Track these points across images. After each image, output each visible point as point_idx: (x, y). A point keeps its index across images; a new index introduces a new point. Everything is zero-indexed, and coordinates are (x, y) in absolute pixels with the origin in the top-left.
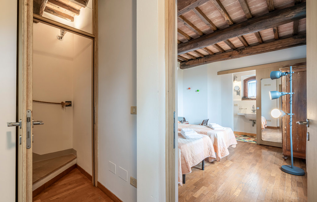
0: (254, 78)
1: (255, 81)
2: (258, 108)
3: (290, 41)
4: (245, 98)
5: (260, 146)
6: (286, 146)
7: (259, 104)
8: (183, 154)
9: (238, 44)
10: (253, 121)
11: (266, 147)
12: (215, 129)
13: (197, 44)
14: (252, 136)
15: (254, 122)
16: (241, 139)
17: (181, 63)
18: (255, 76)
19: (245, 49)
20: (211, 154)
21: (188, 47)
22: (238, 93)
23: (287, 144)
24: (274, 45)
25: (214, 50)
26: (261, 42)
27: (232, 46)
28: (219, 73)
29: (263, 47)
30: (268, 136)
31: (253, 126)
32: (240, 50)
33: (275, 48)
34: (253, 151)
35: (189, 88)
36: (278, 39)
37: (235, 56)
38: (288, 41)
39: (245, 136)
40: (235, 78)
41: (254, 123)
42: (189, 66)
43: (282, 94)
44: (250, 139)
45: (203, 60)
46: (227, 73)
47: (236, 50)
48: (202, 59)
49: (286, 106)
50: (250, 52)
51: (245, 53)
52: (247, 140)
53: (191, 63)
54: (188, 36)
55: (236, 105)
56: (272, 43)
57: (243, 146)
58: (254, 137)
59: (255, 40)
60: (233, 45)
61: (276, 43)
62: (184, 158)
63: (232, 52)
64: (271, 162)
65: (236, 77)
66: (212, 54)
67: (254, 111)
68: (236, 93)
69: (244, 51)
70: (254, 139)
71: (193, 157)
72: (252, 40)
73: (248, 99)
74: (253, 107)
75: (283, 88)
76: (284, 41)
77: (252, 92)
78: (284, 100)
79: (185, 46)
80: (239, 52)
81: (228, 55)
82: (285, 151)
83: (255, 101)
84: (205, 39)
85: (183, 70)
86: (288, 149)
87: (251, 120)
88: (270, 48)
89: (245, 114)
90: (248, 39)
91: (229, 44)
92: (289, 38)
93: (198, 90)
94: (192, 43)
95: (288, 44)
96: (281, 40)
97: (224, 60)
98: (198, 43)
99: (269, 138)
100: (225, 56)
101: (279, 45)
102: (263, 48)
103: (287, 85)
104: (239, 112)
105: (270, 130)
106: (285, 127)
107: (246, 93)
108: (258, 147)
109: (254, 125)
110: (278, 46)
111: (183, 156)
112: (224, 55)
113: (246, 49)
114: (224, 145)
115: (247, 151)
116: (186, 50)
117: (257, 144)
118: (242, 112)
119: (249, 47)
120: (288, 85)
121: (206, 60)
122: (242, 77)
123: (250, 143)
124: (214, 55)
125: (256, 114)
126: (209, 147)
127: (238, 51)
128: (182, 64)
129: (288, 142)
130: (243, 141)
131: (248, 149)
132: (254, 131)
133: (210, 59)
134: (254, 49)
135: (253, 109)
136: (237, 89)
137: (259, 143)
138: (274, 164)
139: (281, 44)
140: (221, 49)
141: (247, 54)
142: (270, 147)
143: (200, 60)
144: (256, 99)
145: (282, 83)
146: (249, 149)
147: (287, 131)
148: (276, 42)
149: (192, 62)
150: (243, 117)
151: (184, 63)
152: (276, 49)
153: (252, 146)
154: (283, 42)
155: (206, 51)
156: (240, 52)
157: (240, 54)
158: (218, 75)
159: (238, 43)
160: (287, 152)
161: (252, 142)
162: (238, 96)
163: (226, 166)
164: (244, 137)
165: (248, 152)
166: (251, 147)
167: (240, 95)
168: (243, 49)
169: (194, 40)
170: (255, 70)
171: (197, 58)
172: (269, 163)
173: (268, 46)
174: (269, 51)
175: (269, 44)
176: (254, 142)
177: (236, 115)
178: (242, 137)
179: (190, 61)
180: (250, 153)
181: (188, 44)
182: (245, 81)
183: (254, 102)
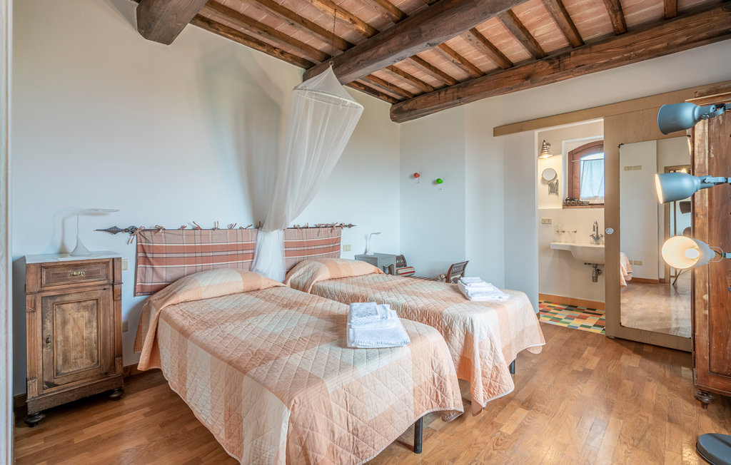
0: (597, 146)
1: (601, 155)
2: (611, 231)
3: (716, 18)
4: (572, 200)
5: (616, 345)
6: (707, 358)
7: (613, 218)
8: (301, 428)
9: (551, 40)
10: (596, 266)
11: (633, 346)
12: (474, 299)
13: (421, 32)
14: (591, 309)
15: (597, 270)
16: (559, 320)
17: (393, 104)
18: (602, 141)
19: (572, 53)
20: (443, 401)
21: (394, 42)
22: (553, 188)
23: (713, 354)
24: (661, 35)
25: (482, 60)
26: (620, 27)
27: (532, 46)
28: (498, 131)
29: (626, 46)
30: (637, 307)
31: (595, 280)
32: (558, 57)
33: (665, 45)
34: (593, 363)
35: (416, 175)
36: (674, 17)
37: (542, 78)
38: (708, 21)
39: (572, 307)
40: (544, 147)
41: (598, 272)
42: (413, 112)
43: (703, 182)
44: (585, 318)
45: (453, 93)
46: (521, 130)
47: (546, 60)
48: (448, 92)
49: (710, 227)
50: (588, 62)
51: (573, 66)
52: (576, 323)
53: (419, 104)
54: (393, 6)
55: (546, 222)
56: (656, 31)
57: (564, 345)
58: (596, 312)
59: (604, 24)
60: (536, 42)
61: (667, 30)
62: (304, 448)
63: (533, 65)
64: (656, 410)
65: (548, 144)
66: (477, 75)
67: (597, 238)
68: (547, 188)
69: (568, 61)
70: (597, 319)
71: (355, 432)
72: (593, 24)
73: (582, 204)
74: (596, 228)
75: (699, 165)
76: (693, 23)
77: (593, 184)
78: (702, 205)
79: (385, 40)
80: (553, 63)
81: (521, 76)
82: (705, 376)
83: (602, 210)
84: (443, 11)
85: (399, 125)
86: (714, 370)
87: (589, 264)
88: (648, 46)
89: (572, 247)
90: (580, 18)
91: (524, 36)
92: (712, 12)
93: (438, 180)
94: (404, 30)
95: (709, 29)
96: (684, 19)
97: (510, 89)
98: (423, 27)
99: (639, 314)
100: (511, 79)
101: (679, 33)
102: (628, 48)
103: (712, 156)
104: (555, 241)
105: (639, 287)
106: (706, 297)
107: (576, 188)
108: (611, 348)
109: (597, 277)
110: (676, 38)
111: (301, 439)
112: (510, 77)
113: (575, 55)
114: (495, 357)
115: (578, 366)
116: (391, 53)
117: (607, 337)
118: (563, 240)
119: (585, 48)
120: (716, 156)
121: (460, 94)
122: (563, 142)
123: (586, 334)
124: (481, 79)
125: (603, 246)
126: (436, 375)
127: (551, 61)
128: (395, 108)
129: (714, 347)
130: (566, 325)
131: (578, 355)
132: (597, 293)
133: (471, 90)
134: (599, 52)
135: (595, 233)
136: (549, 178)
137: (613, 335)
138: (667, 425)
139: (685, 31)
140: (502, 56)
141: (577, 70)
142: (646, 349)
143: (443, 94)
144: (603, 204)
145: (696, 149)
146: (583, 356)
147: (712, 309)
148: (669, 27)
149: (422, 99)
150: (566, 254)
151: (400, 105)
152: (669, 49)
153: (593, 345)
154: (693, 25)
155: (457, 64)
156: (557, 63)
157: (558, 70)
158: (494, 135)
159: (549, 38)
160: (712, 380)
161: (591, 330)
162: (553, 196)
163: (503, 429)
164: (568, 313)
165: (581, 370)
166: (589, 348)
167: (557, 194)
168: (568, 54)
169: (411, 19)
170: (602, 120)
171: (437, 90)
172: (650, 416)
173: (642, 41)
174: (646, 55)
175: (646, 34)
176: (599, 331)
177: (545, 250)
178: (563, 311)
179: (418, 99)
180: (588, 373)
181: (394, 34)
182: (573, 156)
183: (599, 214)
